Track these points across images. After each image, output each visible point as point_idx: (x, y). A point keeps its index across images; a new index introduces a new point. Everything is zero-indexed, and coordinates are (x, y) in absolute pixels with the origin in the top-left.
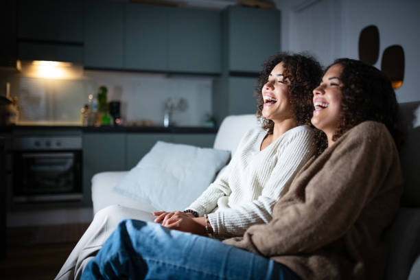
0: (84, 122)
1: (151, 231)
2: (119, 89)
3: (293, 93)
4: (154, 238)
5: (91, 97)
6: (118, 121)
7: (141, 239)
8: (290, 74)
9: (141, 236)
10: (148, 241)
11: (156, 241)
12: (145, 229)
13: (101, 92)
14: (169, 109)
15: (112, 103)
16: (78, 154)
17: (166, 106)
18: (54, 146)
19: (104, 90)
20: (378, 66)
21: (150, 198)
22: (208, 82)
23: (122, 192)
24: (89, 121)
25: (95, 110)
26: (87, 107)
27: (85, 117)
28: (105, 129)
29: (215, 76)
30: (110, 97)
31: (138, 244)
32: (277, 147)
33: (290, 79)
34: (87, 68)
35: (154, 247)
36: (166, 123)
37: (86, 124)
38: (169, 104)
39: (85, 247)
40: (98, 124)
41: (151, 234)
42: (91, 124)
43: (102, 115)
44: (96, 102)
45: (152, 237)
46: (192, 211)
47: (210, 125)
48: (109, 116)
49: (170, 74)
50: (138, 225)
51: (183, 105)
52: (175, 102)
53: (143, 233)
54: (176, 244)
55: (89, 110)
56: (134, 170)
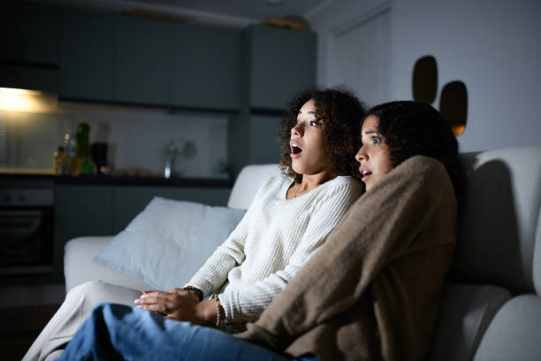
0: (57, 170)
1: (137, 321)
2: (105, 127)
3: (330, 139)
4: (141, 330)
5: (67, 137)
6: (103, 170)
7: (122, 331)
8: (324, 114)
9: (123, 328)
10: (132, 335)
11: (144, 335)
12: (129, 318)
13: (80, 130)
14: (171, 155)
15: (95, 146)
16: (48, 212)
17: (168, 152)
18: (16, 202)
19: (85, 128)
20: (436, 105)
21: (143, 271)
22: (223, 121)
23: (105, 263)
24: (64, 168)
25: (72, 154)
26: (61, 149)
27: (58, 163)
28: (85, 180)
29: (232, 113)
30: (93, 138)
31: (118, 338)
32: (312, 201)
33: (325, 122)
34: (62, 99)
35: (139, 343)
36: (167, 173)
37: (60, 172)
38: (172, 148)
39: (52, 337)
40: (77, 173)
41: (137, 325)
42: (67, 173)
43: (80, 162)
44: (73, 143)
45: (138, 329)
46: (195, 289)
47: (225, 176)
48: (91, 163)
49: (173, 109)
50: (120, 311)
51: (189, 150)
52: (180, 146)
53: (125, 323)
54: (170, 339)
55: (65, 155)
56: (122, 235)
